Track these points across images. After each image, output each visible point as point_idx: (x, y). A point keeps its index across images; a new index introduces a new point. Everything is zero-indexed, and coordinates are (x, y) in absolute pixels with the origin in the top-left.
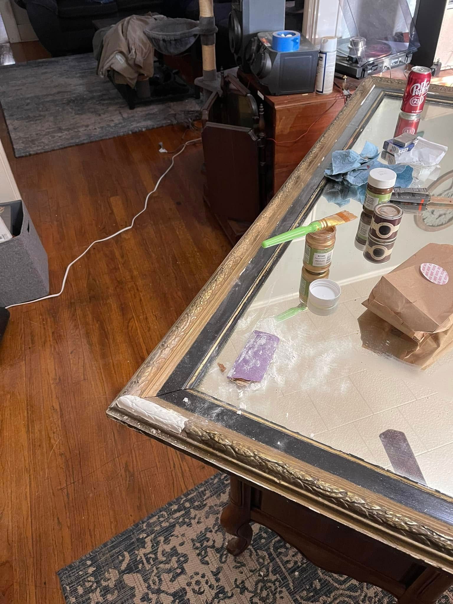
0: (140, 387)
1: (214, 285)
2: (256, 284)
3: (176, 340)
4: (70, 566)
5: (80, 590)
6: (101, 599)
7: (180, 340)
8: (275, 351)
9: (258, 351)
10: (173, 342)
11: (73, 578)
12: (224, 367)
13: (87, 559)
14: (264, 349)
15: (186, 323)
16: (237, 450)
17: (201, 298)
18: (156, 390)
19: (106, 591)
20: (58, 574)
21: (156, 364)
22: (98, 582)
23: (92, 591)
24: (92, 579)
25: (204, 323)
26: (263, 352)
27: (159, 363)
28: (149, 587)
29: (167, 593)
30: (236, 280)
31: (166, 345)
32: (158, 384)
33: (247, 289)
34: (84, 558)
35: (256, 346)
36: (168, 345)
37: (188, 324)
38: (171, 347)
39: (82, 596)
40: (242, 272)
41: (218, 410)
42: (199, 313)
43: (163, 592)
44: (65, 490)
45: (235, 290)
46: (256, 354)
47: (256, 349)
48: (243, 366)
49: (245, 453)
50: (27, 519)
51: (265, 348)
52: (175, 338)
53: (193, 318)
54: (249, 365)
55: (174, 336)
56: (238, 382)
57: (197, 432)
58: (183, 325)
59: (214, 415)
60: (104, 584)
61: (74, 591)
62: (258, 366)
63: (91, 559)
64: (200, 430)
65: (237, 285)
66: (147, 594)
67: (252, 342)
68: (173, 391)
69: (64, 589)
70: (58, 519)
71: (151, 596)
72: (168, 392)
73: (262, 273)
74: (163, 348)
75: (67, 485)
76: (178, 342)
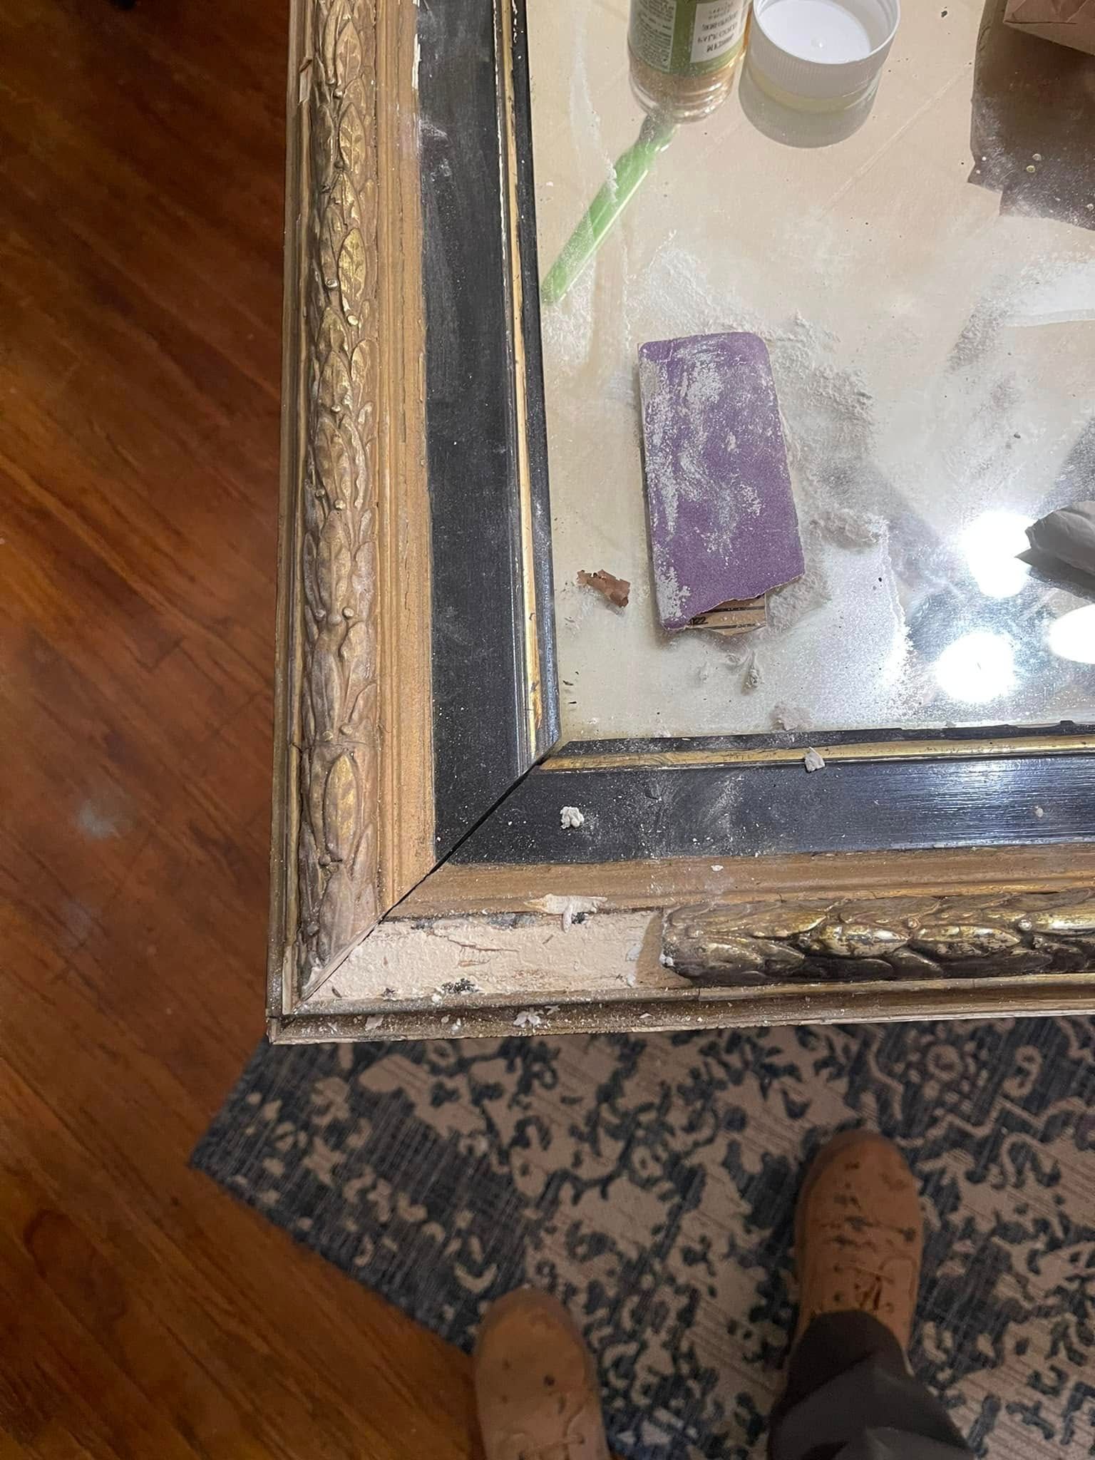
0: (357, 875)
1: (350, 198)
2: (509, 105)
3: (363, 567)
4: (213, 1133)
5: (275, 1167)
6: (338, 1158)
7: (374, 559)
8: (775, 405)
9: (716, 440)
10: (359, 588)
11: (237, 1153)
12: (611, 581)
13: (245, 1094)
14: (733, 418)
15: (353, 460)
16: (943, 950)
17: (334, 297)
18: (422, 840)
19: (337, 1134)
20: (194, 1164)
21: (356, 728)
22: (306, 1126)
23: (306, 1152)
24: (287, 1127)
25: (416, 415)
26: (736, 433)
27: (361, 719)
28: (435, 1070)
29: (485, 1058)
30: (414, 124)
31: (338, 618)
32: (410, 808)
33: (489, 145)
34: (234, 1096)
35: (696, 420)
36: (348, 613)
37: (360, 460)
38: (365, 615)
39: (286, 1177)
40: (415, 69)
41: (726, 796)
42: (372, 378)
43: (474, 1060)
44: (72, 974)
45: (440, 179)
46: (715, 459)
47: (702, 436)
48: (699, 544)
49: (981, 947)
50: (20, 1093)
51: (737, 413)
52: (354, 558)
53: (362, 419)
54: (720, 529)
55: (345, 557)
56: (712, 621)
57: (742, 959)
58: (347, 478)
59: (725, 823)
60: (324, 1121)
61: (261, 1178)
62: (757, 508)
63: (254, 1087)
64: (745, 946)
65: (432, 152)
66: (440, 1086)
67: (665, 413)
68: (491, 804)
69: (235, 1190)
70: (102, 1047)
71: (450, 1084)
72: (476, 818)
73: (500, 35)
74: (337, 639)
75: (67, 962)
76: (374, 569)
